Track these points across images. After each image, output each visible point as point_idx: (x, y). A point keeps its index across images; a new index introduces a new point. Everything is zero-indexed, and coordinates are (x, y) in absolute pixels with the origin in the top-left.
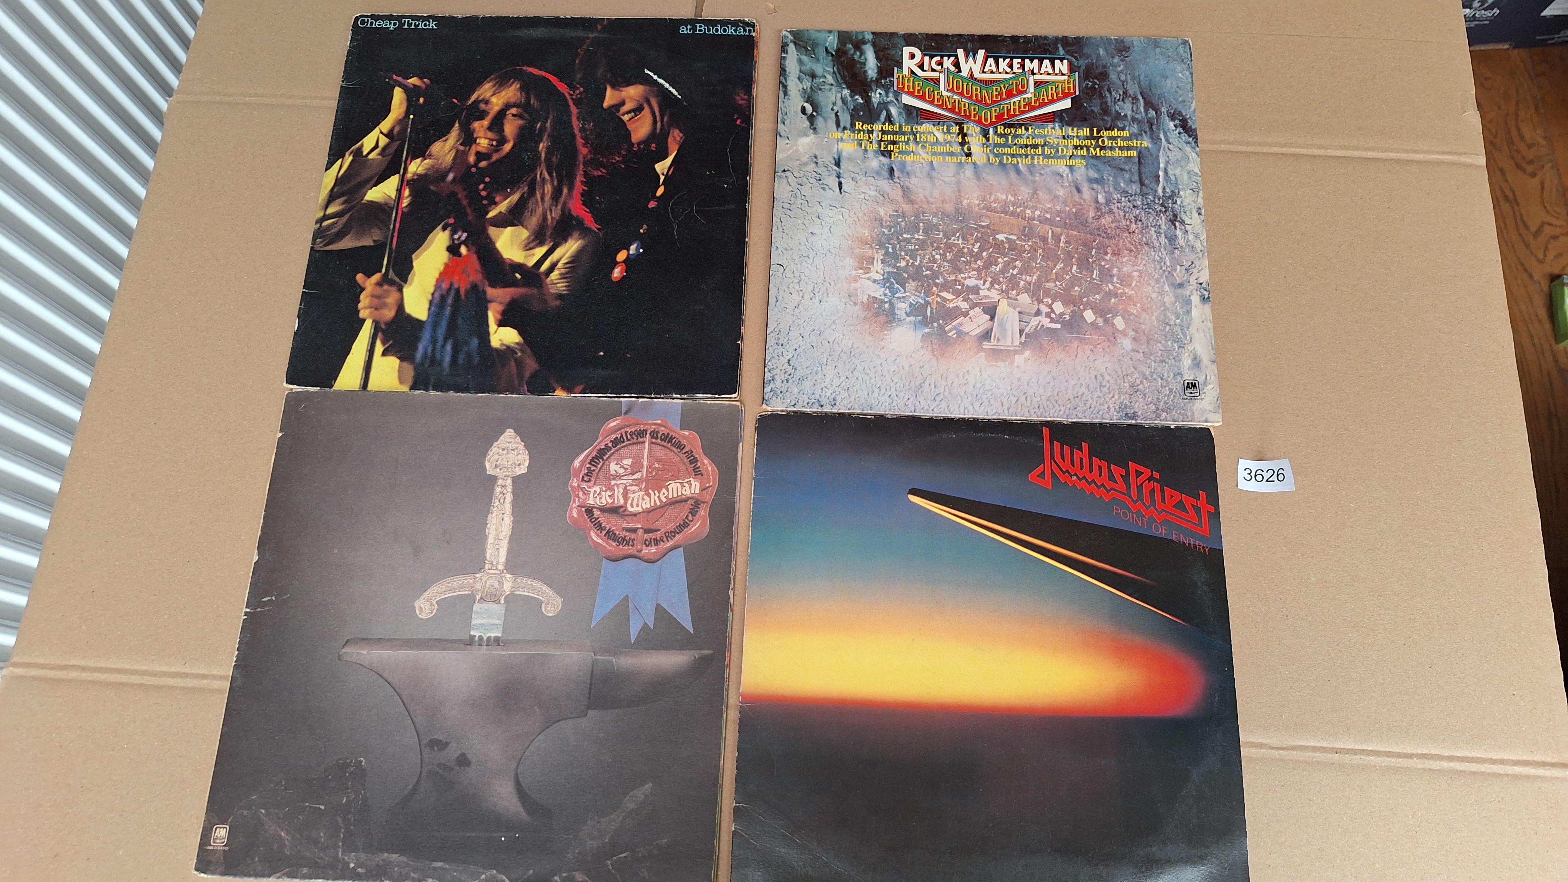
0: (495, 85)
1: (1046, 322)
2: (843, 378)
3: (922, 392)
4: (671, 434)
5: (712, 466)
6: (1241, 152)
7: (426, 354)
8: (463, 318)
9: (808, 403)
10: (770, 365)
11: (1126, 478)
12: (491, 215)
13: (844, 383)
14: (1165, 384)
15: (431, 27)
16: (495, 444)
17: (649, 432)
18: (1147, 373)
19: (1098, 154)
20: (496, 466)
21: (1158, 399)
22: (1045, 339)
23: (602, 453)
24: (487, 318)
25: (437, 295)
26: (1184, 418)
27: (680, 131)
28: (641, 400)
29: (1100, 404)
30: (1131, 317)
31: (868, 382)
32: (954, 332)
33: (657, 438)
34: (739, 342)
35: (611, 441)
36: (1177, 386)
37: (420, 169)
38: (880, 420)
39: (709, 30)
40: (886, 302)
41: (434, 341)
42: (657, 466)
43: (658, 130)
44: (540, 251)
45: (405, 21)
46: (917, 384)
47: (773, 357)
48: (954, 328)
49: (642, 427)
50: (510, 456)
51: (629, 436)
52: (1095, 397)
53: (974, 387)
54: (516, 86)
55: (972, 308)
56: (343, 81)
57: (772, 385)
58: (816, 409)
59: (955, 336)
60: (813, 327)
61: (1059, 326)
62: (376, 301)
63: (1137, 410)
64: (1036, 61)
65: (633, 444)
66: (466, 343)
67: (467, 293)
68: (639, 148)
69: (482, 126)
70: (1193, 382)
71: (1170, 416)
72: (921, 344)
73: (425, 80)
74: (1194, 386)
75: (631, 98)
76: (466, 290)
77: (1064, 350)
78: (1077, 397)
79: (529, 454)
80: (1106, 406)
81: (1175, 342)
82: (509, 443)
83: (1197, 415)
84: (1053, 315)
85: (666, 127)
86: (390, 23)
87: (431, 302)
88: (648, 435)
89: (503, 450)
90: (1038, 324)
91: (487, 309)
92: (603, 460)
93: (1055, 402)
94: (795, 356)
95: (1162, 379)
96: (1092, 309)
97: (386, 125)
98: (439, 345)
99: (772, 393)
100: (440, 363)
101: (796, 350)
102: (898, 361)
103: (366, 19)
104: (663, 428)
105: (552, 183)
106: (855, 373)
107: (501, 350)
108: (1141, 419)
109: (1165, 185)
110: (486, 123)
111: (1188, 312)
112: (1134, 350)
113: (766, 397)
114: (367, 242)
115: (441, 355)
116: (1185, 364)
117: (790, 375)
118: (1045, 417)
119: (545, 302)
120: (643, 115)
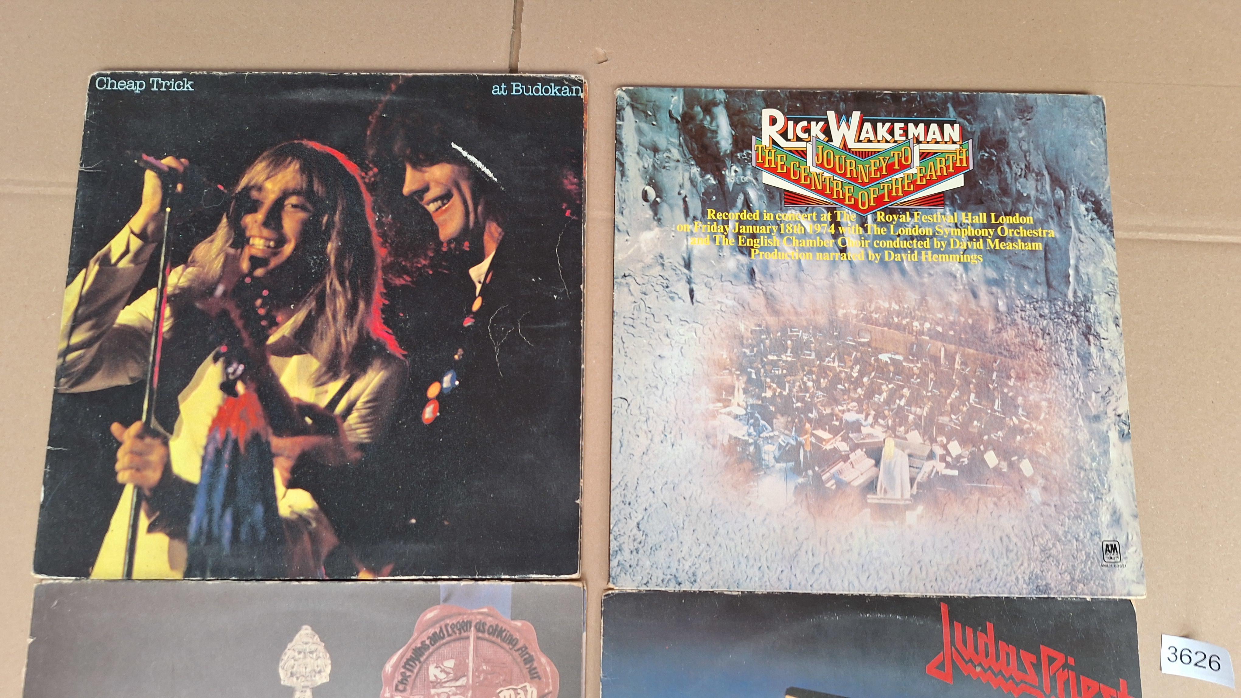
0: (268, 166)
1: (941, 467)
2: (703, 545)
3: (798, 562)
4: (500, 626)
5: (550, 666)
6: (1161, 241)
7: (200, 528)
8: (243, 478)
9: (663, 581)
10: (615, 530)
11: (1037, 667)
12: (272, 340)
13: (705, 553)
14: (1081, 547)
15: (185, 89)
16: (289, 646)
17: (473, 624)
18: (1060, 533)
19: (997, 248)
20: (292, 674)
21: (1073, 566)
22: (940, 490)
23: (418, 652)
24: (272, 478)
25: (211, 449)
26: (1103, 591)
27: (498, 224)
28: (463, 583)
29: (1007, 575)
30: (1040, 460)
31: (733, 550)
32: (833, 482)
33: (483, 632)
34: (578, 502)
35: (429, 638)
36: (1095, 550)
37: (182, 280)
38: (749, 598)
39: (527, 91)
40: (751, 444)
41: (210, 511)
42: (484, 667)
43: (471, 224)
44: (335, 387)
45: (153, 81)
46: (792, 551)
47: (619, 520)
48: (833, 476)
49: (466, 618)
50: (308, 660)
51: (450, 629)
52: (1000, 566)
53: (859, 554)
54: (295, 166)
55: (853, 450)
56: (81, 165)
57: (619, 557)
58: (672, 588)
59: (834, 487)
60: (666, 479)
61: (955, 473)
62: (137, 459)
63: (1050, 582)
64: (922, 126)
65: (454, 640)
66: (249, 512)
67: (248, 445)
68: (450, 248)
69: (256, 222)
70: (1113, 543)
71: (1088, 589)
72: (793, 499)
73: (183, 160)
74: (1114, 548)
75: (438, 183)
76: (246, 442)
77: (963, 503)
78: (981, 566)
79: (332, 658)
80: (1014, 578)
81: (1091, 491)
82: (306, 643)
83: (1118, 586)
84: (949, 459)
85: (481, 219)
86: (136, 84)
87: (204, 459)
88: (473, 629)
89: (300, 653)
90: (932, 471)
91: (271, 466)
92: (420, 662)
93: (954, 573)
94: (646, 518)
95: (1077, 540)
96: (994, 450)
97: (137, 222)
98: (216, 515)
99: (620, 568)
100: (219, 540)
101: (646, 509)
102: (767, 521)
103: (105, 79)
104: (490, 619)
105: (345, 296)
106: (718, 538)
107: (292, 521)
108: (1055, 593)
109: (1076, 287)
110: (260, 216)
111: (1106, 453)
112: (1045, 503)
113: (613, 574)
114: (122, 380)
115: (219, 529)
116: (1103, 519)
117: (640, 543)
118: (945, 592)
119: (343, 454)
120: (452, 205)
